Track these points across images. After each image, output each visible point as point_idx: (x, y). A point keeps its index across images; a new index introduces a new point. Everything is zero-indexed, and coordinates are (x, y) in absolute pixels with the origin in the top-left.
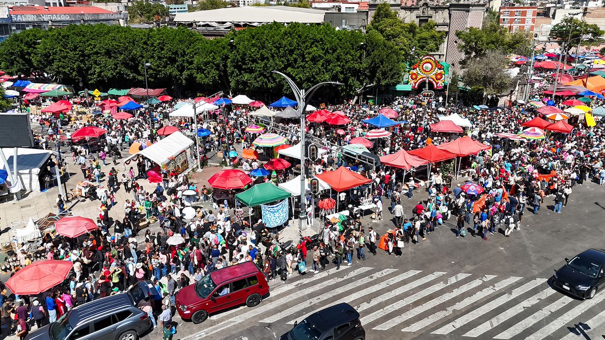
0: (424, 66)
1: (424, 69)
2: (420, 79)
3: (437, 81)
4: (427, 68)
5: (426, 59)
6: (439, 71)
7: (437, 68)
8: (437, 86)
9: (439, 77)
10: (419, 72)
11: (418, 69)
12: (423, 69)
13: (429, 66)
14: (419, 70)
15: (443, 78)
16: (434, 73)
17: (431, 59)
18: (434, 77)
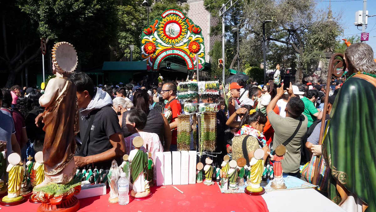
0: (167, 30)
1: (167, 33)
2: (162, 52)
3: (191, 55)
4: (172, 31)
5: (167, 15)
6: (194, 37)
7: (189, 32)
8: (193, 65)
9: (194, 47)
10: (159, 41)
11: (156, 34)
12: (166, 35)
13: (176, 28)
14: (159, 35)
15: (201, 51)
16: (185, 40)
17: (177, 15)
18: (185, 48)
